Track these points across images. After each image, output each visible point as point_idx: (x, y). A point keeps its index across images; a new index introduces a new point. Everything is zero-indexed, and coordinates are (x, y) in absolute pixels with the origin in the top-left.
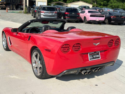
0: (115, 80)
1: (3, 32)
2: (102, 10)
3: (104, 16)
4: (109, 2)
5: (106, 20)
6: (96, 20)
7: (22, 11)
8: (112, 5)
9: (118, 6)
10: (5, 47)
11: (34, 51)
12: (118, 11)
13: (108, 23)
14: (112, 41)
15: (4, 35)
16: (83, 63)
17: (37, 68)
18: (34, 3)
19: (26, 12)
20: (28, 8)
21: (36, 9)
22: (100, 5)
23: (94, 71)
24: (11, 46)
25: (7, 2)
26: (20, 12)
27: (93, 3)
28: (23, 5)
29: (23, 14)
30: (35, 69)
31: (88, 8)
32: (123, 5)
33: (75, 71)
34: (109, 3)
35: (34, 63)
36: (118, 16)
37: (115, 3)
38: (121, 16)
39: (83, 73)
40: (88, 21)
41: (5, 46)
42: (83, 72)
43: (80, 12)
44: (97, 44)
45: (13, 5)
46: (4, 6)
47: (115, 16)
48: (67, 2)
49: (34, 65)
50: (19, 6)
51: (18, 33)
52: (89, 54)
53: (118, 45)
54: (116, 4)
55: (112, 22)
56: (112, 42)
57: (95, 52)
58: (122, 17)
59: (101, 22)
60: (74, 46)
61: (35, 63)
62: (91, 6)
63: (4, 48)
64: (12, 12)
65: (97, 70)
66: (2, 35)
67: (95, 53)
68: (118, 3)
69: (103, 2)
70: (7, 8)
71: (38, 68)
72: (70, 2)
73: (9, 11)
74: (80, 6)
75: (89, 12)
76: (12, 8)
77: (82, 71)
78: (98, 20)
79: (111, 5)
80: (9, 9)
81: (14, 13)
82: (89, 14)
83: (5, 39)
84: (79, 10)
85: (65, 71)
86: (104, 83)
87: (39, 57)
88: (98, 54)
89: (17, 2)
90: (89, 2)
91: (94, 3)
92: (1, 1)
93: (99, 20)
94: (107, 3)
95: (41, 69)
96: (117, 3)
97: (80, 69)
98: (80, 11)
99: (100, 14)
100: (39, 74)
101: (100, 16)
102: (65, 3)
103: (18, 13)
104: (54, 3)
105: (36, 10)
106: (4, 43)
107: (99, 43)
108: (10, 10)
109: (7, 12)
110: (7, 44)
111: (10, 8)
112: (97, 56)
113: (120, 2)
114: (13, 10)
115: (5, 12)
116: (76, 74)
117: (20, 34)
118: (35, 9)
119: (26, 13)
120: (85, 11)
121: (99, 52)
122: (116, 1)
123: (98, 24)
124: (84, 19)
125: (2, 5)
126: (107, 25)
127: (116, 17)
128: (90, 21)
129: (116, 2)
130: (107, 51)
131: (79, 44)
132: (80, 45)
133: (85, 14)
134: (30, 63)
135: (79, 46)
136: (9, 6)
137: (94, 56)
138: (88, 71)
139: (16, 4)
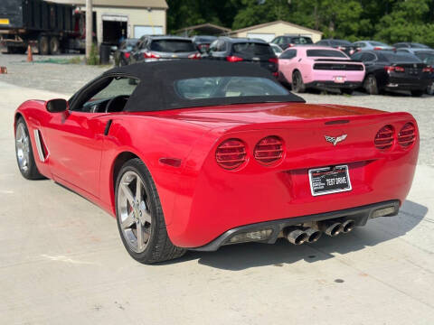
0: (404, 264)
1: (18, 116)
2: (355, 48)
3: (361, 66)
4: (378, 22)
5: (370, 79)
6: (333, 79)
7: (82, 57)
8: (390, 32)
9: (408, 34)
10: (25, 168)
11: (124, 170)
12: (412, 50)
13: (376, 91)
14: (390, 132)
15: (21, 126)
16: (290, 203)
17: (134, 227)
18: (123, 31)
19: (95, 59)
20: (101, 47)
21: (130, 49)
22: (348, 32)
23: (328, 232)
24: (47, 162)
25: (31, 28)
26: (74, 62)
27: (322, 25)
28: (84, 37)
29: (85, 66)
30: (127, 232)
31: (308, 41)
32: (427, 33)
33: (264, 232)
34: (378, 27)
35: (123, 209)
36: (411, 66)
37: (399, 25)
38: (421, 66)
39: (292, 238)
40: (306, 85)
41: (25, 163)
42: (291, 234)
43: (278, 54)
44: (339, 139)
45: (49, 38)
46: (21, 40)
47: (399, 66)
48: (234, 24)
49: (124, 217)
50: (72, 41)
51: (68, 116)
52: (313, 173)
53: (409, 144)
54: (402, 29)
55: (391, 85)
56: (390, 135)
57: (332, 167)
58: (424, 70)
59: (351, 86)
60: (258, 147)
61: (129, 209)
62: (316, 37)
63: (22, 171)
64: (46, 62)
65: (342, 230)
66: (16, 125)
67: (331, 170)
68: (411, 24)
69: (356, 24)
70: (29, 47)
71: (139, 227)
72: (243, 25)
73: (36, 58)
74: (279, 38)
75: (310, 53)
76: (45, 49)
77: (287, 230)
78: (340, 80)
79: (384, 31)
80: (36, 51)
81: (55, 65)
82: (311, 61)
83: (26, 139)
84: (274, 50)
85: (230, 232)
86: (366, 275)
87: (142, 189)
88: (342, 174)
89: (64, 28)
90: (309, 25)
91: (326, 27)
92: (11, 26)
93: (346, 79)
94: (371, 27)
95: (150, 229)
96: (407, 26)
97: (282, 225)
98: (278, 51)
99: (349, 59)
100: (141, 248)
101: (347, 65)
102: (227, 30)
103: (67, 63)
104: (188, 31)
105: (129, 52)
106: (21, 153)
107: (344, 137)
108: (39, 54)
109: (31, 60)
110: (31, 155)
111: (39, 49)
112: (340, 180)
113: (416, 21)
114: (50, 53)
115: (23, 61)
116: (270, 242)
117: (75, 118)
118: (125, 48)
119: (95, 64)
120: (295, 51)
121: (345, 169)
122: (402, 20)
123: (341, 94)
124: (294, 79)
125: (14, 38)
126: (372, 96)
127: (402, 70)
128: (315, 83)
129: (402, 23)
130: (373, 163)
131: (277, 138)
132: (278, 143)
133: (295, 59)
134: (112, 213)
135: (278, 146)
136: (36, 42)
137: (330, 182)
138: (310, 233)
139: (61, 34)
